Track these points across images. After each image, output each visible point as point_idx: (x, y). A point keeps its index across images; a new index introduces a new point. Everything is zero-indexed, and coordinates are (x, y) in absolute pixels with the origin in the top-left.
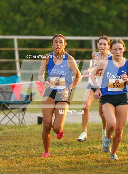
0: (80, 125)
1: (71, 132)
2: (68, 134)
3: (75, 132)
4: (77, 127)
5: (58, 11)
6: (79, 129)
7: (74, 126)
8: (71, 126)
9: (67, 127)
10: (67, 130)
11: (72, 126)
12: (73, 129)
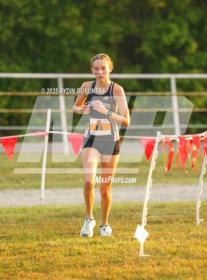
0: (30, 210)
1: (15, 221)
2: (11, 223)
3: (22, 220)
4: (25, 213)
5: (8, 33)
6: (28, 216)
7: (22, 211)
8: (17, 211)
9: (11, 212)
10: (10, 217)
11: (19, 211)
12: (19, 216)
